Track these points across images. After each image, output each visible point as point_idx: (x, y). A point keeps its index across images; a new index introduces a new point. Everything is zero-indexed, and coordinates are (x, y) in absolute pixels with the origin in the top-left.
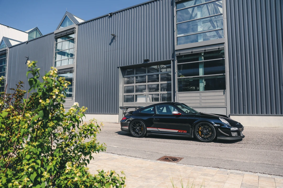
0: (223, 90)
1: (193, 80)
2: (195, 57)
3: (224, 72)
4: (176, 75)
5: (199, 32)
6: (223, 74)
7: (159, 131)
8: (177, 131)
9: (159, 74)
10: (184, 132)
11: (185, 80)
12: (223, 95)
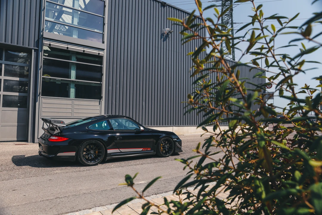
0: (99, 100)
1: (61, 83)
2: (67, 55)
3: (100, 80)
4: (40, 72)
5: (75, 25)
6: (99, 83)
7: (121, 152)
8: (141, 149)
9: (2, 64)
10: (148, 150)
11: (51, 81)
12: (99, 105)
